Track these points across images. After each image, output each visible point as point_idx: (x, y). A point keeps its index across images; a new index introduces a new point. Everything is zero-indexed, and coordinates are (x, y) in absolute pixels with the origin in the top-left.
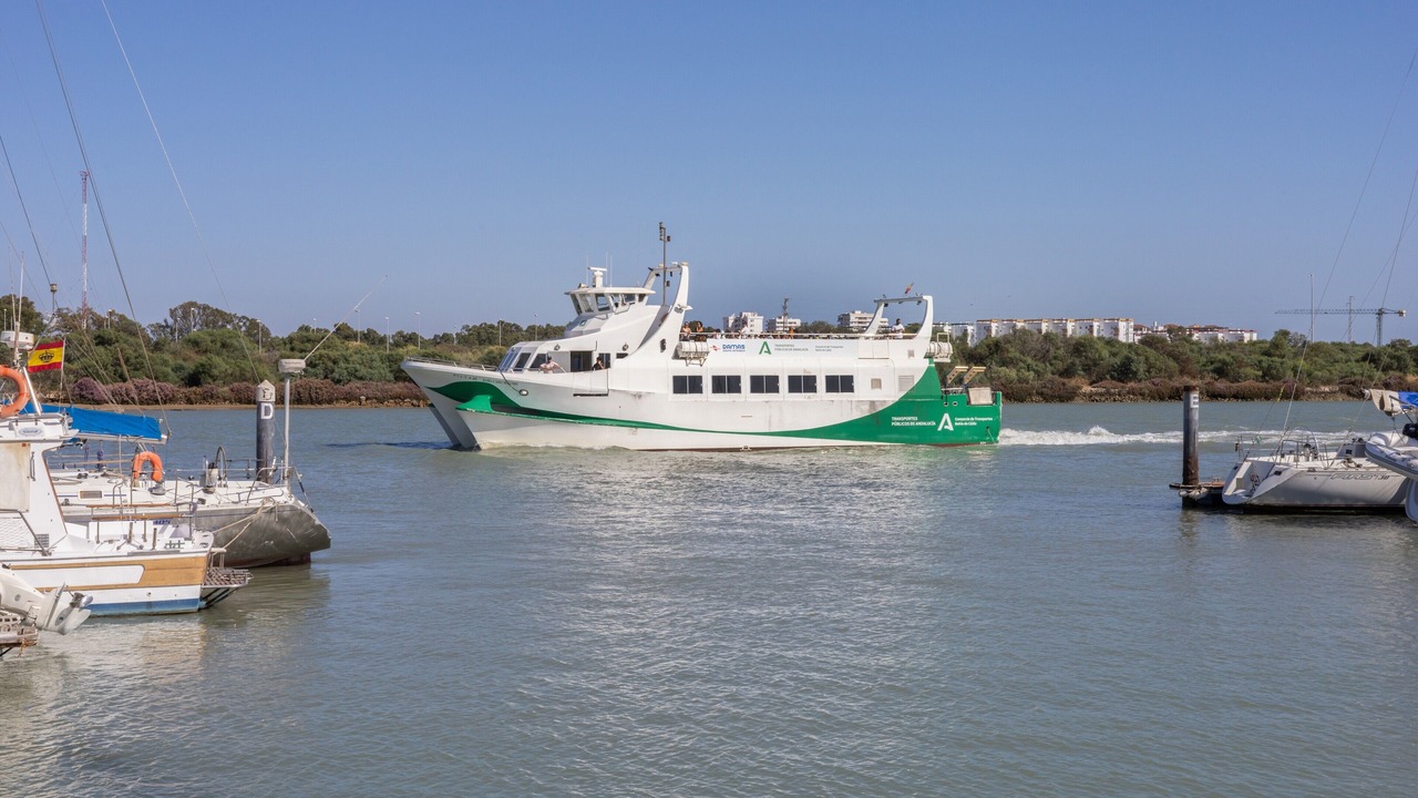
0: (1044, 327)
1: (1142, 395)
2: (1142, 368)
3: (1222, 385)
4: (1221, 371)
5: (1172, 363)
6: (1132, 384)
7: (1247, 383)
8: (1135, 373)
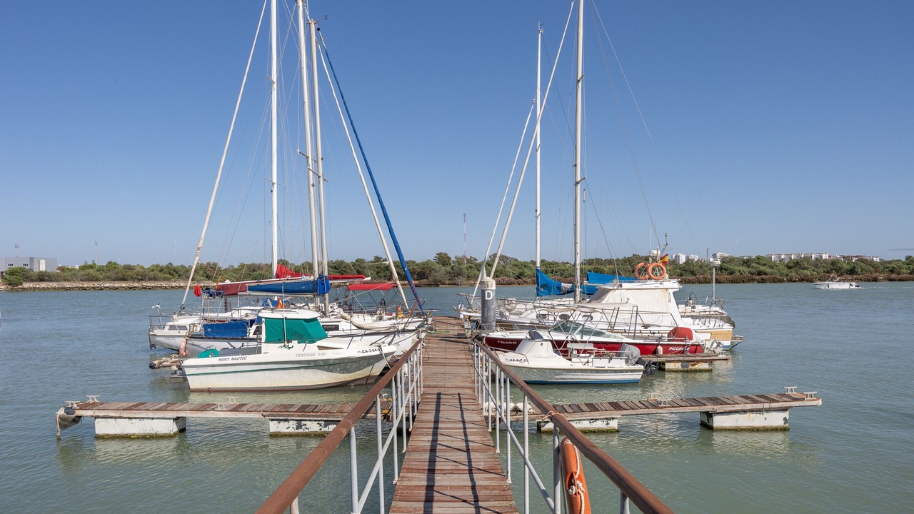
0: (813, 257)
1: (861, 280)
2: (860, 270)
3: (893, 276)
4: (892, 271)
5: (872, 269)
6: (855, 276)
7: (904, 275)
8: (857, 272)
